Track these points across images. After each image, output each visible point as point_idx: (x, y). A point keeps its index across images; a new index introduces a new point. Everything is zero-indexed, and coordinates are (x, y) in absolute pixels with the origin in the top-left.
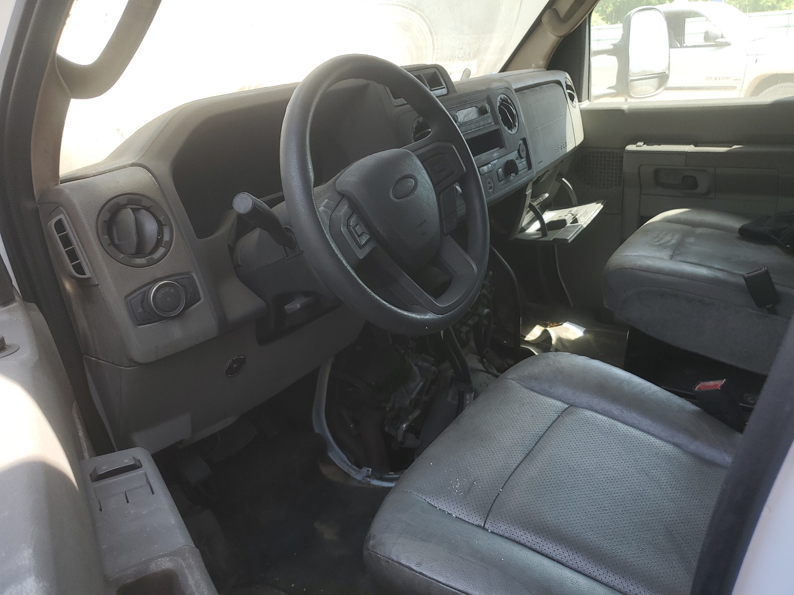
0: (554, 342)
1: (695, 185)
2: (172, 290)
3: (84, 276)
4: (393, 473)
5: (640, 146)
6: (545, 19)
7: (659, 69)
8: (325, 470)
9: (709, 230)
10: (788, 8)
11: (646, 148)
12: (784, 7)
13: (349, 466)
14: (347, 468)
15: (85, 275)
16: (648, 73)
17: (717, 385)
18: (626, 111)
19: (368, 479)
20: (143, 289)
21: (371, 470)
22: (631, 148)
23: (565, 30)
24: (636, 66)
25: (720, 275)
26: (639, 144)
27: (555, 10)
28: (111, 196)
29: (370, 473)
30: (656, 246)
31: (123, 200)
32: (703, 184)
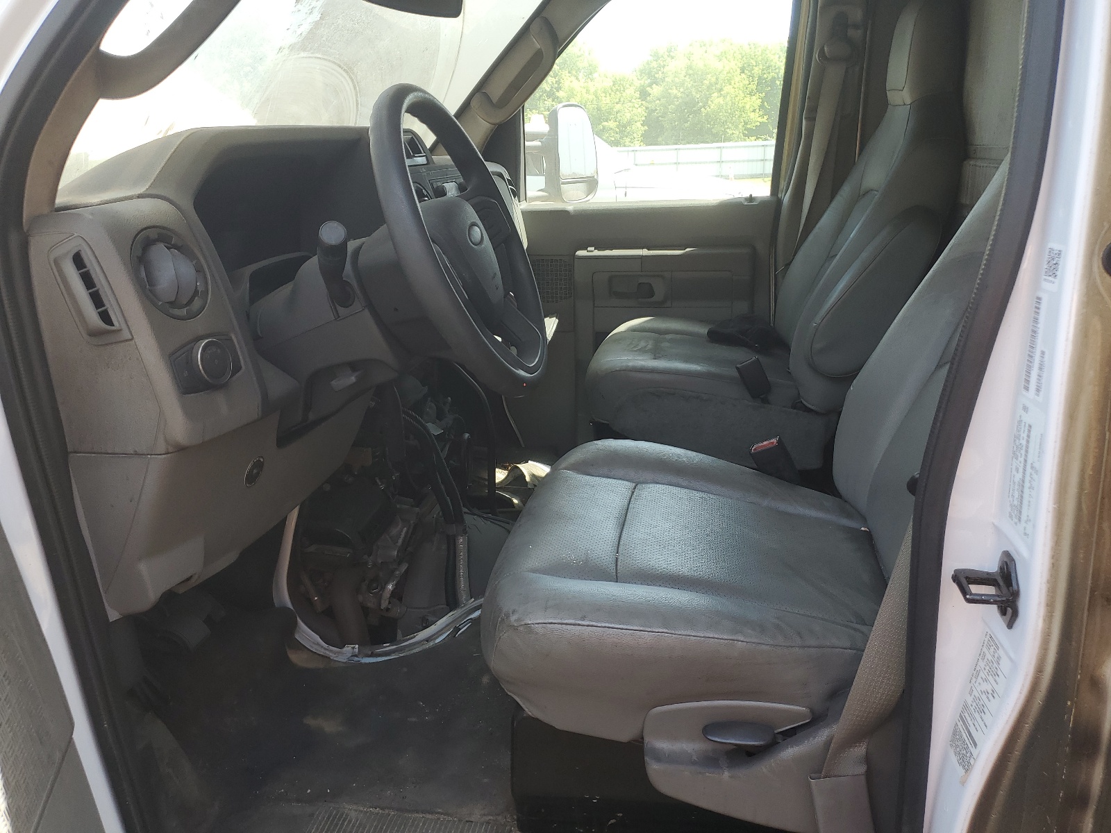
0: (528, 479)
1: (652, 294)
2: (219, 351)
3: (113, 328)
4: (388, 644)
5: (592, 251)
6: (474, 103)
7: (589, 172)
8: (295, 658)
9: (678, 336)
10: (632, 145)
11: (597, 253)
12: (627, 143)
13: (325, 649)
14: (323, 650)
15: (114, 326)
16: (578, 177)
17: (773, 443)
18: (572, 213)
19: (356, 659)
20: (186, 348)
21: (357, 646)
22: (581, 253)
23: (500, 117)
24: (566, 168)
25: (713, 369)
26: (589, 249)
27: (486, 95)
28: (140, 228)
29: (357, 650)
30: (636, 351)
31: (153, 234)
32: (660, 290)
